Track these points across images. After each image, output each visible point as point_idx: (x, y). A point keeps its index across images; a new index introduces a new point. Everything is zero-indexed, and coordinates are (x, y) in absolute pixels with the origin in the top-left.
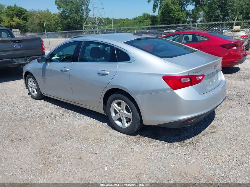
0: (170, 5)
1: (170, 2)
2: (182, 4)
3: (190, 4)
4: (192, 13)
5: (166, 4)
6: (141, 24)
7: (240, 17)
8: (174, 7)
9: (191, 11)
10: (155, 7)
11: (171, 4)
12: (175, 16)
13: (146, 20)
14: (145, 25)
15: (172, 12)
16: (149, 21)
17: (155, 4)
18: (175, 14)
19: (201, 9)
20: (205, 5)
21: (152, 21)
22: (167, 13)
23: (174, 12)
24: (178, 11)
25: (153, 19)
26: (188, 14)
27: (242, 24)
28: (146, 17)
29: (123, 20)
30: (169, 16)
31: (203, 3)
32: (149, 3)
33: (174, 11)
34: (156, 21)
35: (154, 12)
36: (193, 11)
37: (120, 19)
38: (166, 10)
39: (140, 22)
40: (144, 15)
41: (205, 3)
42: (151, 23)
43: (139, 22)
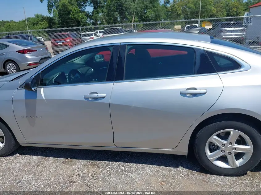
0: (68, 6)
1: (67, 2)
2: (80, 5)
3: (89, 6)
4: (91, 15)
5: (62, 5)
6: (35, 27)
7: (136, 20)
8: (73, 8)
9: (91, 12)
10: (51, 7)
11: (68, 4)
12: (75, 18)
13: (42, 22)
14: (42, 28)
15: (71, 13)
16: (45, 24)
17: (50, 3)
18: (75, 16)
19: (100, 11)
20: (103, 7)
21: (49, 24)
22: (66, 14)
23: (74, 14)
24: (78, 12)
25: (50, 21)
26: (88, 15)
27: (139, 25)
28: (41, 18)
29: (7, 22)
30: (69, 18)
31: (101, 5)
32: (42, 2)
33: (73, 12)
34: (54, 23)
35: (50, 13)
36: (93, 12)
37: (3, 21)
38: (64, 11)
39: (34, 24)
40: (38, 16)
41: (103, 4)
42: (48, 25)
43: (32, 25)
